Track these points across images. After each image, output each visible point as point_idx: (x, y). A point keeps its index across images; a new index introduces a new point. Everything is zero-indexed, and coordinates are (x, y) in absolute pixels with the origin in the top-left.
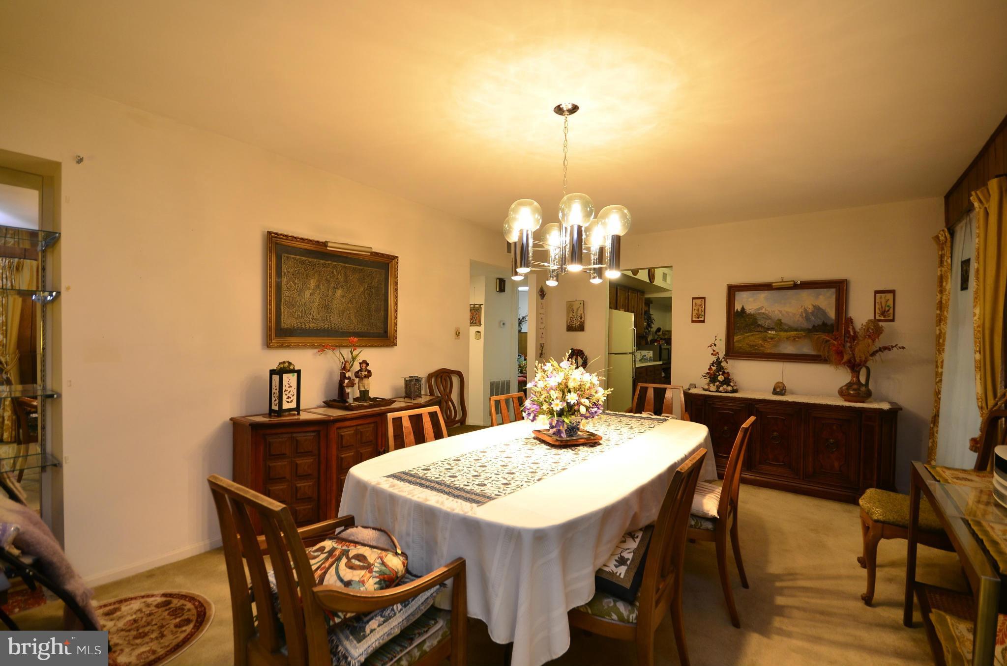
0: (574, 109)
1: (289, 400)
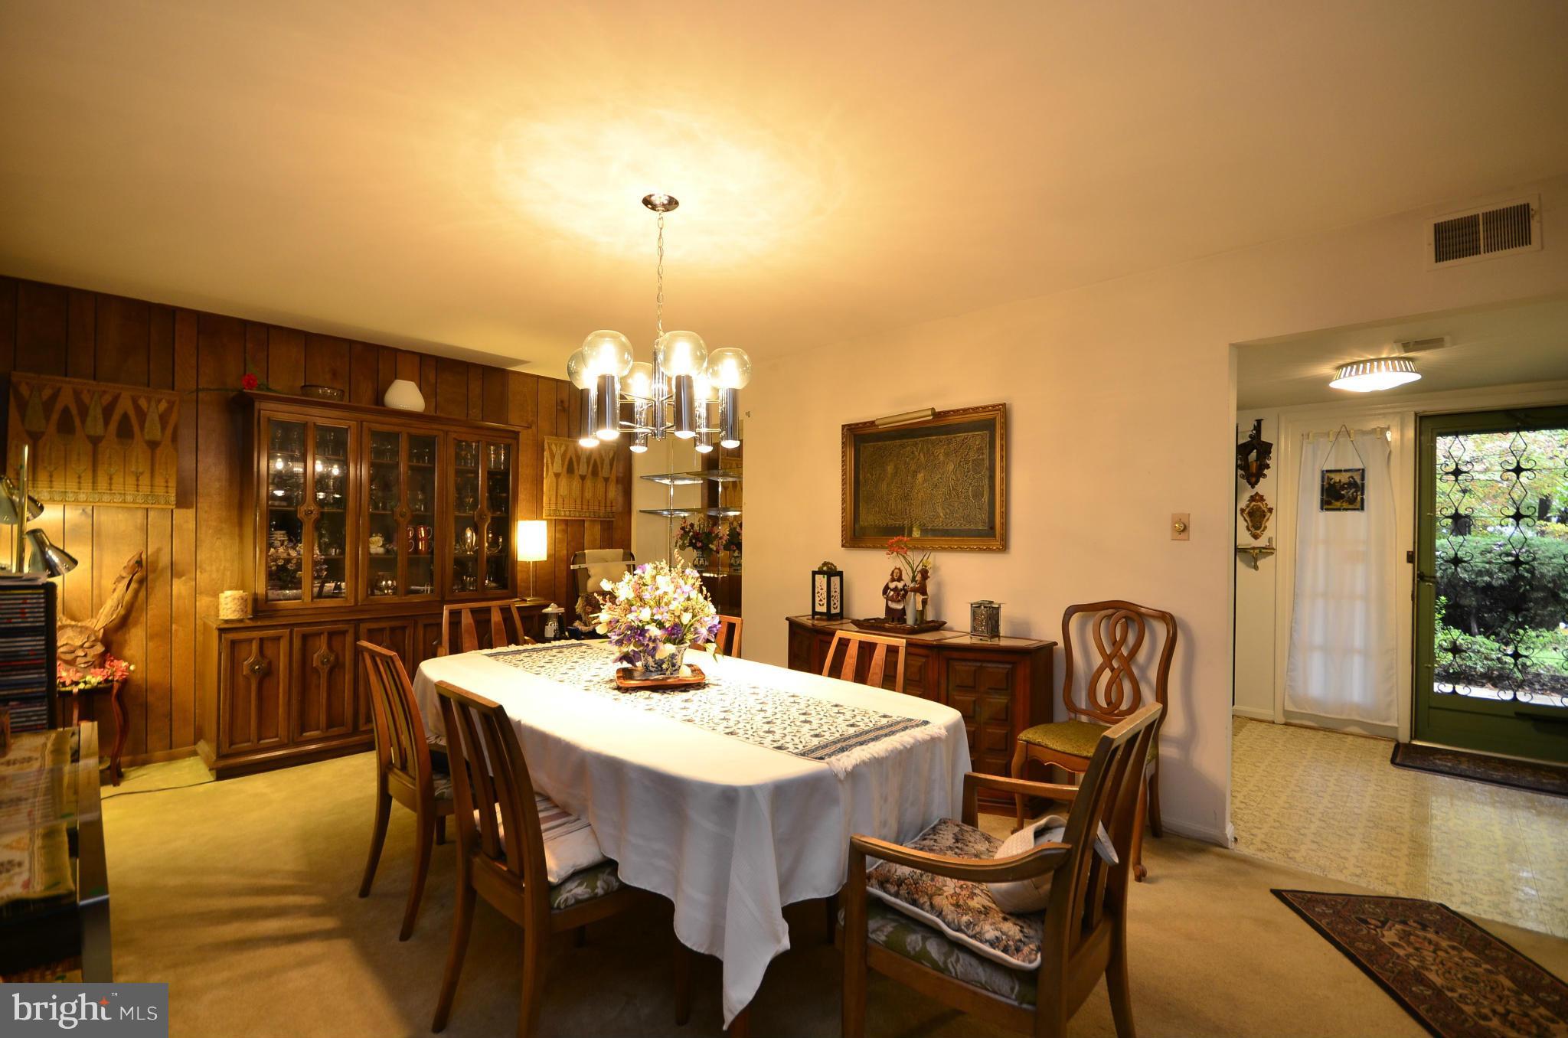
0: (672, 204)
1: (821, 603)
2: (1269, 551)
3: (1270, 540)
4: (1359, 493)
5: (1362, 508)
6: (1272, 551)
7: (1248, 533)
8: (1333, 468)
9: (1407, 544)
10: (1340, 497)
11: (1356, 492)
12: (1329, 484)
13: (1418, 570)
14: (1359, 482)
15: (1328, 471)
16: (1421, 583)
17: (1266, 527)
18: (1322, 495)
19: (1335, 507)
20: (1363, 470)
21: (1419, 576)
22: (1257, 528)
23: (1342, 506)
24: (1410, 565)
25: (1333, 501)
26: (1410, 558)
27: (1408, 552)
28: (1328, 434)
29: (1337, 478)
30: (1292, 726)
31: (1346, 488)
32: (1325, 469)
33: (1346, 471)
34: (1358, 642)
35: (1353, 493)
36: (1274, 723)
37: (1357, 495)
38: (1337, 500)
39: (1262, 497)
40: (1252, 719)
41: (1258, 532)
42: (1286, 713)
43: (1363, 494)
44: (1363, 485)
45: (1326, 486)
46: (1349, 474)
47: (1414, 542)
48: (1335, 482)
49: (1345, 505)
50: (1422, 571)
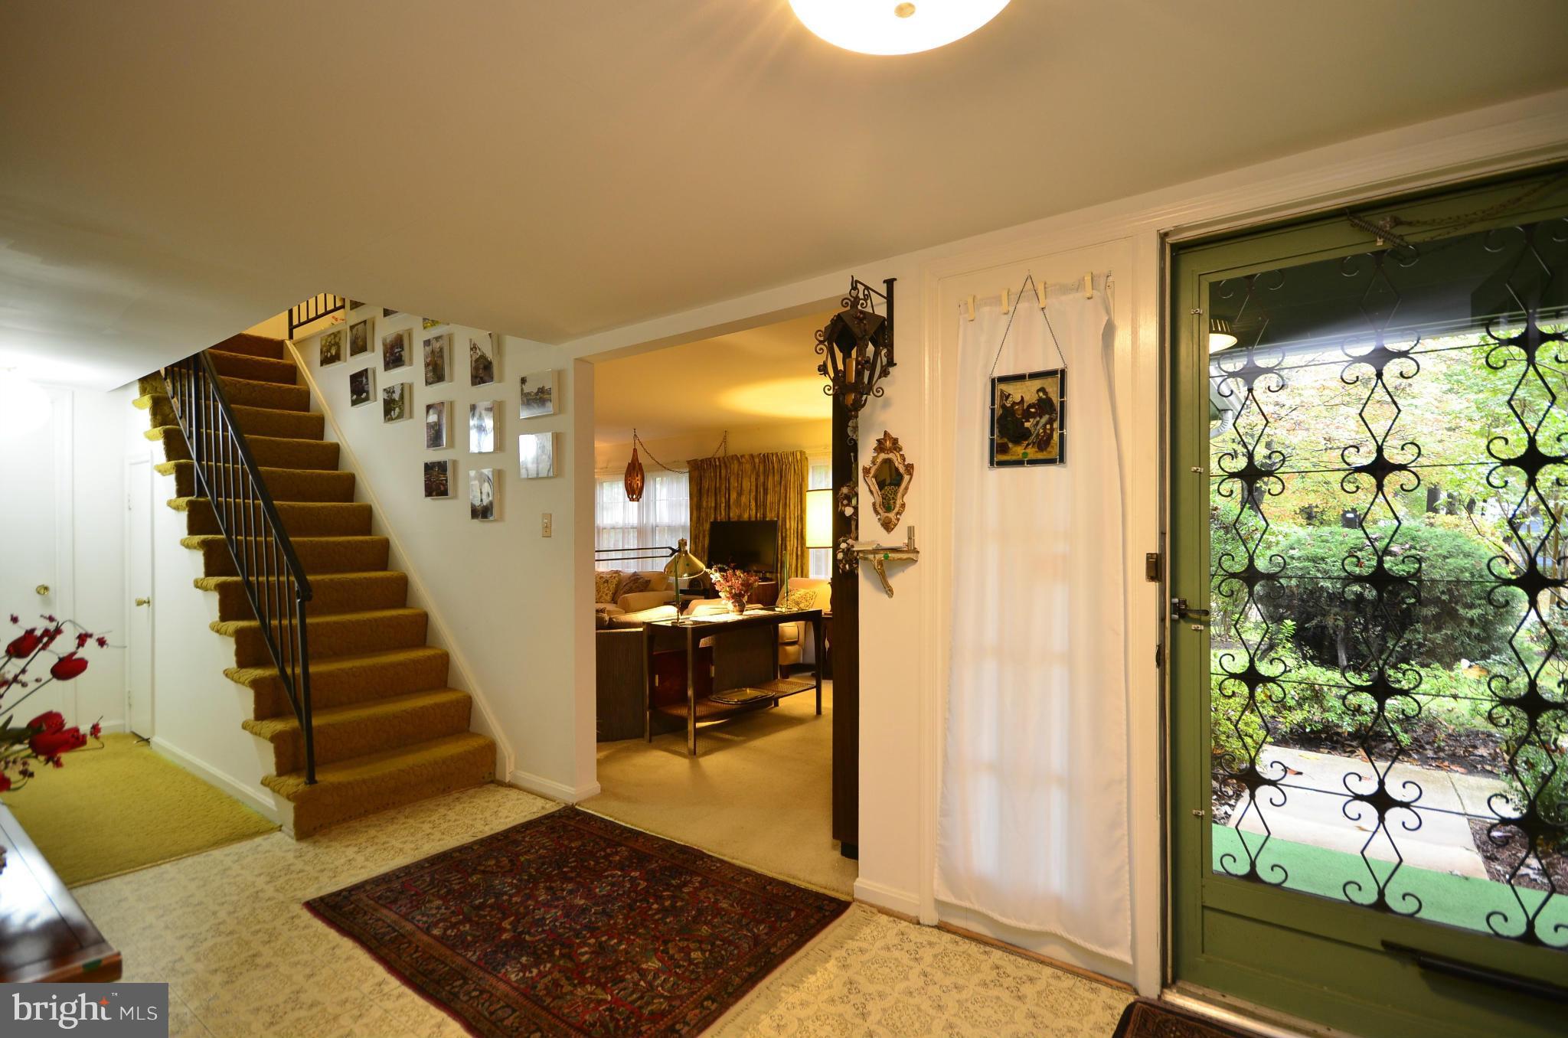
2: (904, 556)
3: (911, 531)
4: (1056, 425)
5: (1062, 459)
6: (911, 556)
7: (875, 518)
8: (1011, 373)
9: (1146, 539)
10: (1020, 435)
11: (1051, 422)
12: (1003, 407)
13: (1172, 596)
14: (1056, 399)
15: (1004, 380)
16: (1183, 624)
17: (903, 505)
18: (992, 433)
19: (1014, 458)
20: (1063, 372)
21: (1175, 608)
22: (888, 509)
23: (1026, 455)
24: (1153, 587)
25: (1010, 445)
26: (1155, 568)
27: (1149, 556)
28: (997, 300)
29: (1018, 393)
30: (948, 931)
31: (1033, 416)
32: (996, 374)
33: (1034, 376)
34: (1057, 760)
35: (1045, 425)
36: (918, 923)
37: (1052, 429)
38: (1017, 441)
39: (895, 441)
40: (883, 911)
41: (892, 515)
42: (940, 904)
43: (1062, 427)
44: (1062, 404)
45: (998, 412)
46: (1037, 384)
47: (1162, 534)
48: (1014, 403)
49: (1032, 453)
50: (1183, 596)
